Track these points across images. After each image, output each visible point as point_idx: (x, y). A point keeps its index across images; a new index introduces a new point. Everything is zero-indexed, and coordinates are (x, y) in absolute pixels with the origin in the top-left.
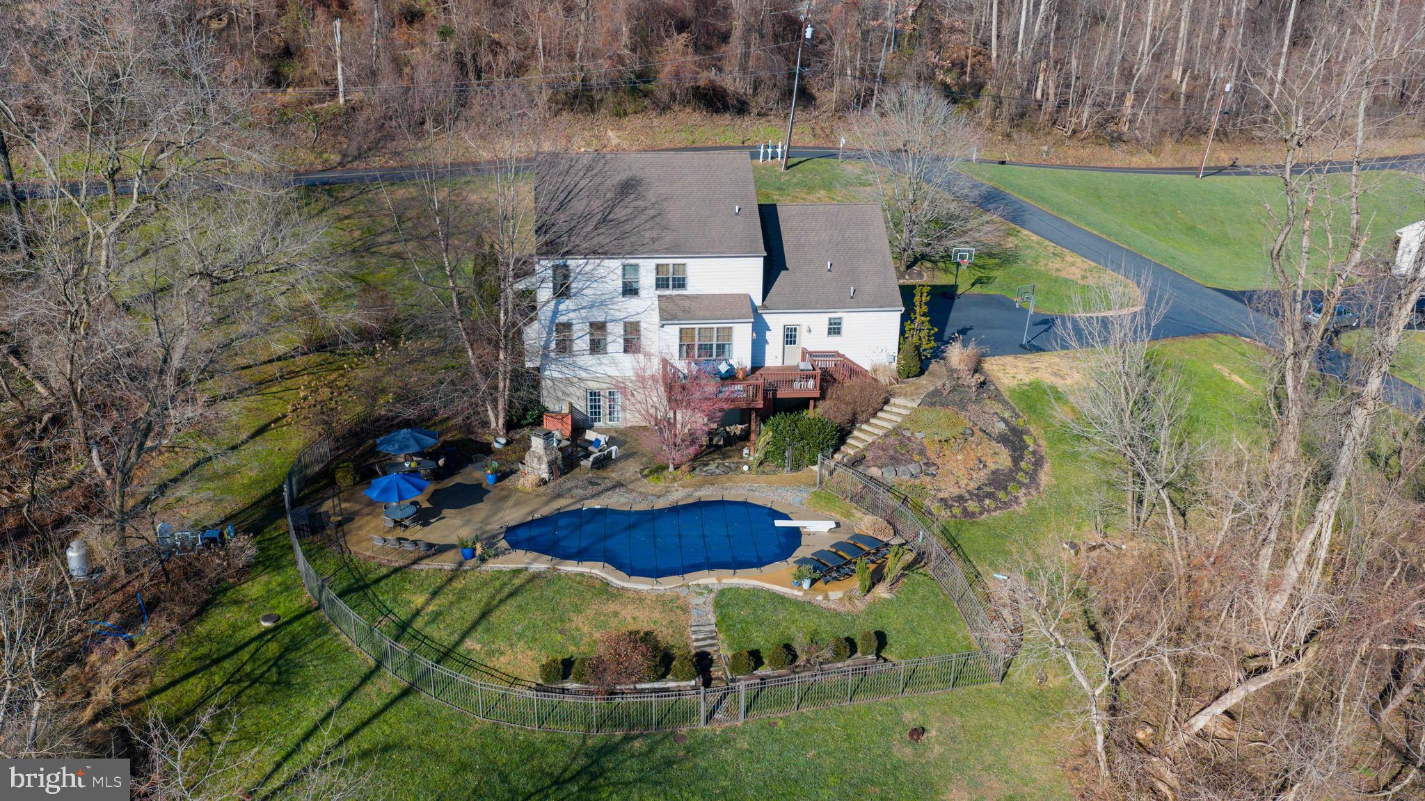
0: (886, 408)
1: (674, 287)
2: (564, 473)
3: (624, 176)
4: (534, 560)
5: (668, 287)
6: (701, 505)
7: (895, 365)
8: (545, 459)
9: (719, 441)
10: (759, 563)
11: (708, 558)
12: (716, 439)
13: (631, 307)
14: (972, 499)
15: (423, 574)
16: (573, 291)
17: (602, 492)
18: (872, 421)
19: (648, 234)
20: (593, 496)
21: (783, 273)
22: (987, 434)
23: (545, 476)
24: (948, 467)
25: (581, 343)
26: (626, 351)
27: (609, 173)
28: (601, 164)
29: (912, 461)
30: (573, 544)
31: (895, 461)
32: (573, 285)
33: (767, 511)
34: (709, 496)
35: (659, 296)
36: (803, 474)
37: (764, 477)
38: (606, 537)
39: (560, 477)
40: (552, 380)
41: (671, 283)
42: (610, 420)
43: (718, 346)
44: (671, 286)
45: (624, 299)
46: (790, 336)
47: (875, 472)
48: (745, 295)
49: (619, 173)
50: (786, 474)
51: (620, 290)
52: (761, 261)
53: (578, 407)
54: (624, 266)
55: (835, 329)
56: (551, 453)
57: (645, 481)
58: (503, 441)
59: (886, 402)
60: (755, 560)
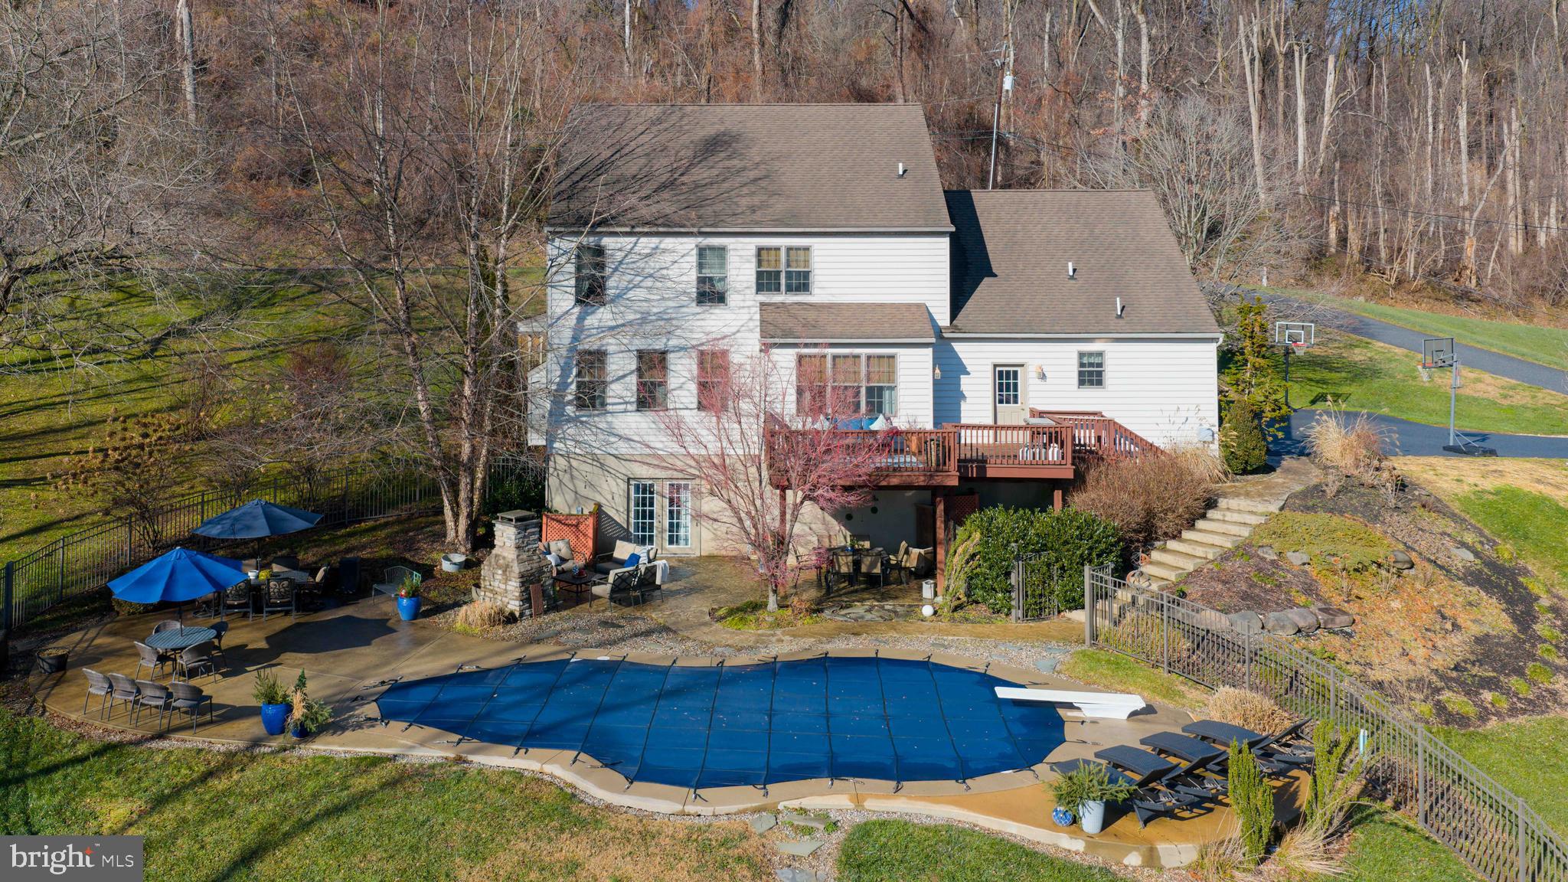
0: (1210, 514)
1: (789, 289)
2: (553, 607)
3: (710, 131)
4: (423, 743)
5: (778, 289)
6: (825, 665)
7: (1215, 449)
8: (516, 569)
9: (873, 565)
10: (963, 771)
11: (832, 756)
12: (867, 561)
13: (713, 323)
14: (1450, 688)
15: (158, 758)
16: (611, 292)
17: (623, 639)
18: (1186, 535)
19: (744, 202)
20: (601, 645)
21: (987, 280)
22: (1441, 567)
23: (514, 606)
24: (1377, 620)
25: (622, 389)
26: (701, 407)
27: (686, 128)
28: (674, 118)
29: (1291, 604)
30: (521, 720)
31: (1252, 600)
32: (611, 283)
33: (977, 678)
34: (849, 650)
35: (762, 304)
36: (1052, 624)
37: (969, 626)
38: (601, 710)
39: (546, 612)
40: (567, 456)
41: (783, 281)
42: (671, 542)
43: (870, 391)
44: (783, 288)
45: (698, 309)
46: (1006, 384)
47: (1211, 619)
48: (918, 306)
49: (703, 127)
50: (1014, 622)
51: (693, 291)
52: (945, 243)
53: (612, 513)
54: (702, 252)
55: (1091, 375)
56: (530, 559)
57: (718, 625)
58: (459, 558)
59: (1211, 504)
60: (951, 765)
